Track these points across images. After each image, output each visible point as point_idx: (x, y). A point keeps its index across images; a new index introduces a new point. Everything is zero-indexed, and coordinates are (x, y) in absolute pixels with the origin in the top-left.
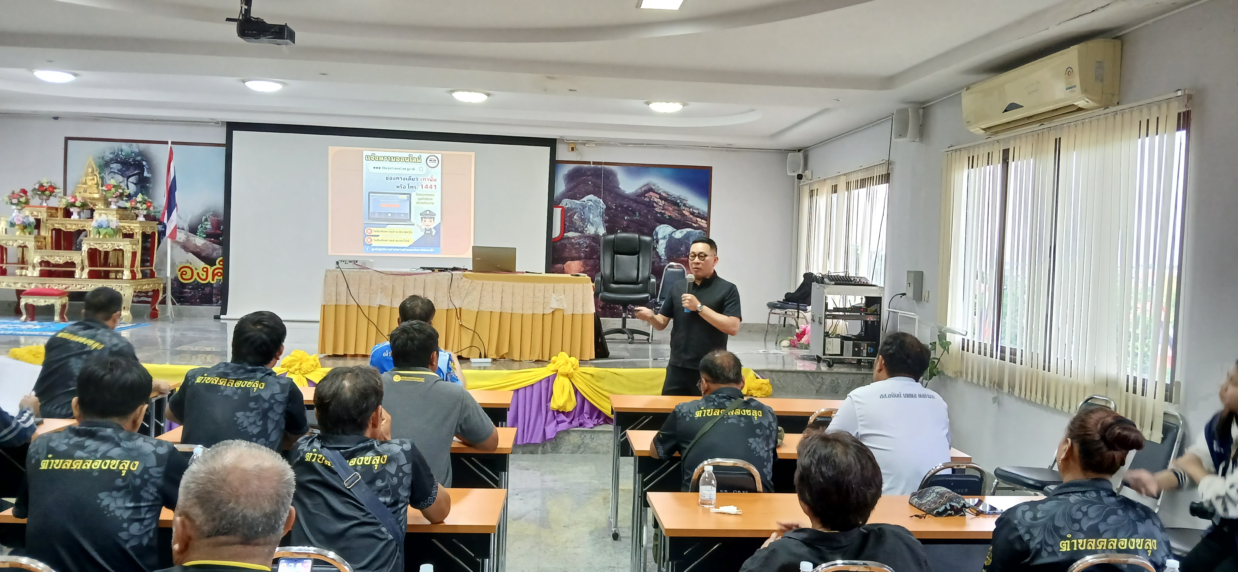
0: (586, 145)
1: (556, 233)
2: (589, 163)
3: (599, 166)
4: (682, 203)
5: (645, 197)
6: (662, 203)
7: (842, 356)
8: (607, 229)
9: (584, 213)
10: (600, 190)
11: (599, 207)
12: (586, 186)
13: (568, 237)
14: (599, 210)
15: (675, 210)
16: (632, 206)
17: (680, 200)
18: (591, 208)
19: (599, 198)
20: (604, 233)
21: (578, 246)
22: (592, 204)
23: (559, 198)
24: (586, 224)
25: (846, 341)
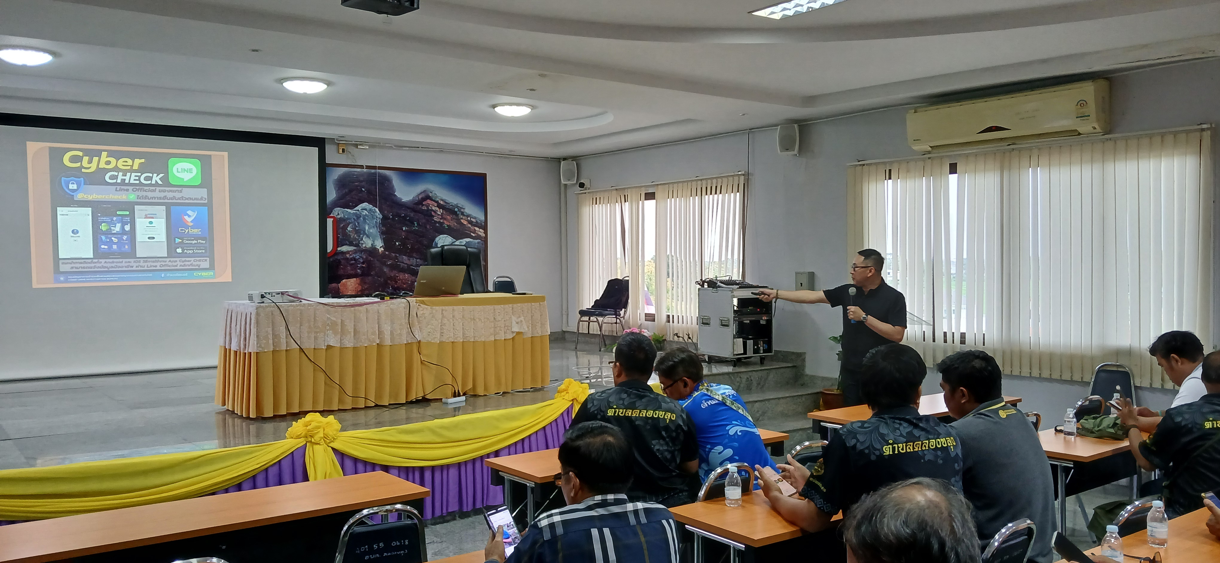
0: (359, 147)
1: (330, 248)
2: (361, 167)
3: (373, 171)
4: (460, 212)
5: (423, 205)
6: (440, 212)
7: (746, 354)
8: (385, 241)
9: (358, 224)
10: (376, 197)
11: (375, 217)
12: (359, 193)
13: (342, 252)
14: (376, 220)
15: (454, 219)
16: (410, 215)
17: (458, 209)
18: (366, 218)
19: (374, 206)
20: (381, 246)
21: (354, 262)
22: (367, 213)
23: (330, 206)
24: (361, 236)
25: (748, 341)
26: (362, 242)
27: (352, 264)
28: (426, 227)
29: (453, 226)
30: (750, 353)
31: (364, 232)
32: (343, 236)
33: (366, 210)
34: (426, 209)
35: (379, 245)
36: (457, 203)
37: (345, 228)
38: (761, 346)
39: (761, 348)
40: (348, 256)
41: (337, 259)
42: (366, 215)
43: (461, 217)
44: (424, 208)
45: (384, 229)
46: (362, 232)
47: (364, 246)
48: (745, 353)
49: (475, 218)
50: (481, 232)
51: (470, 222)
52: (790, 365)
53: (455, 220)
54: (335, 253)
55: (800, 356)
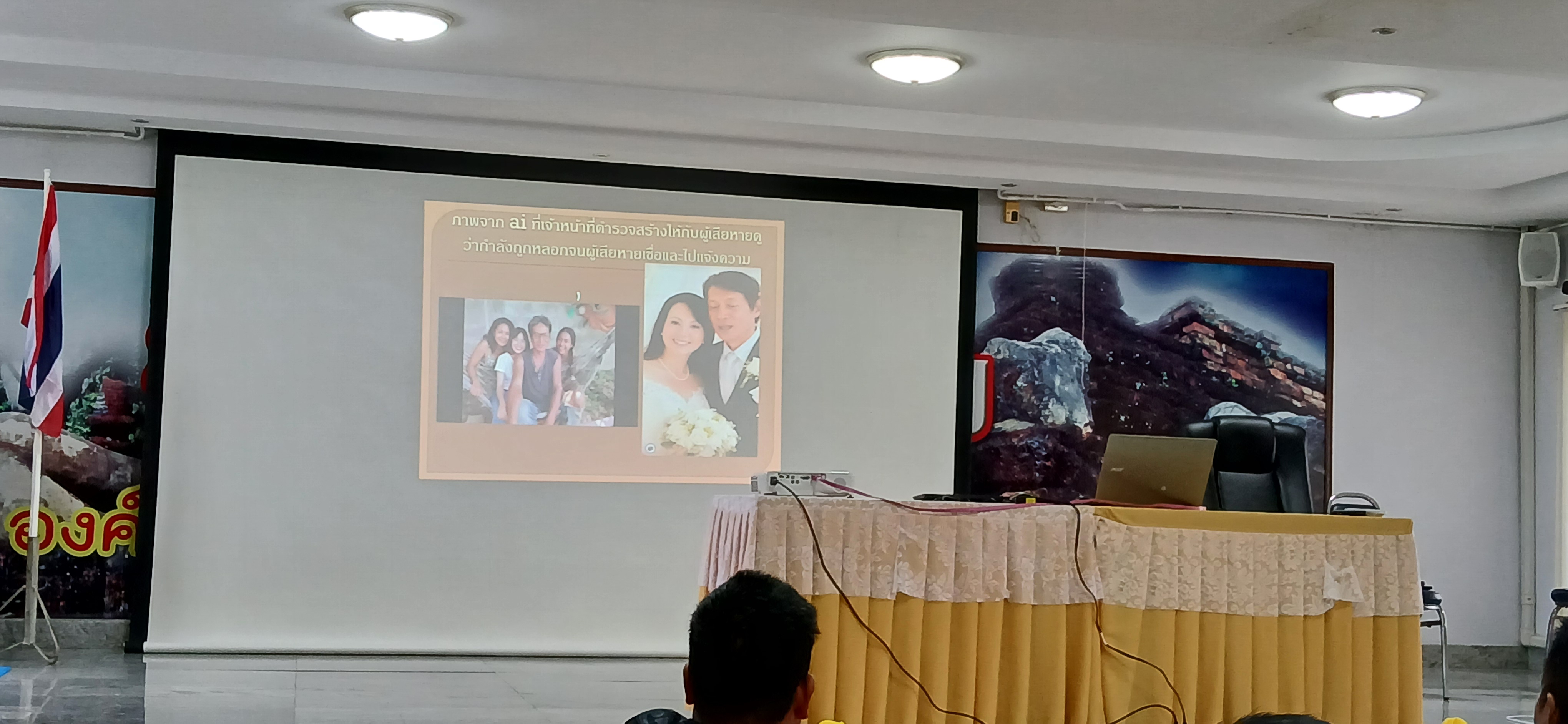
0: (1046, 208)
1: (978, 422)
2: (1052, 250)
3: (1077, 259)
4: (1267, 350)
5: (1183, 334)
6: (1221, 350)
8: (1096, 412)
9: (1040, 372)
10: (1078, 315)
11: (1076, 359)
12: (1044, 307)
13: (1004, 432)
14: (1077, 366)
15: (1252, 366)
16: (1153, 355)
17: (1262, 343)
18: (1057, 360)
19: (1074, 336)
20: (1087, 421)
21: (1026, 454)
22: (1060, 351)
23: (982, 334)
24: (1045, 399)
26: (1047, 412)
27: (1024, 460)
28: (1190, 385)
29: (1249, 383)
31: (1052, 390)
32: (1007, 399)
33: (1057, 343)
34: (1189, 341)
35: (1083, 419)
36: (1261, 334)
37: (1011, 381)
40: (1015, 440)
41: (992, 448)
42: (1057, 354)
43: (1271, 362)
44: (1185, 340)
45: (1094, 385)
46: (1047, 391)
47: (1050, 420)
49: (1303, 365)
50: (1317, 399)
51: (1291, 375)
53: (1257, 370)
54: (989, 432)
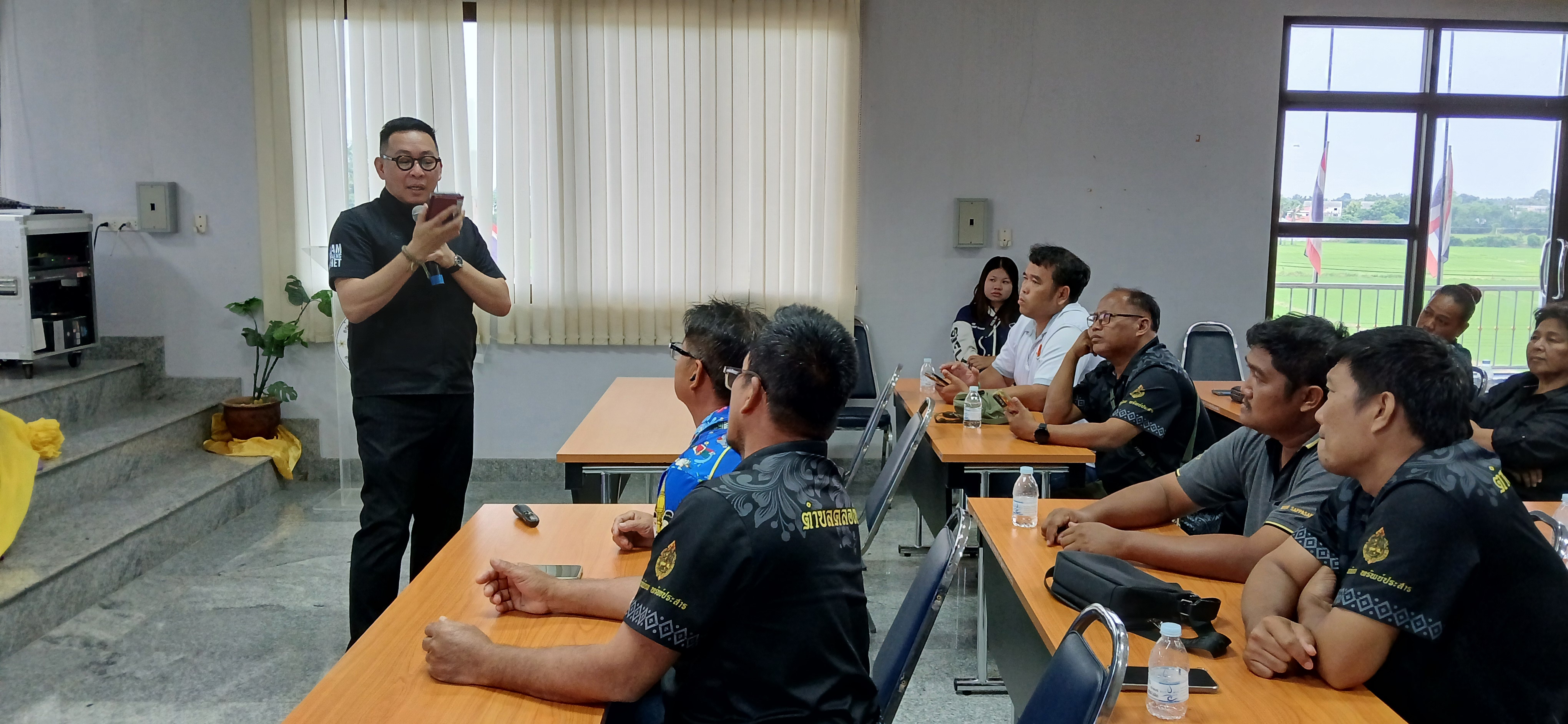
7: (53, 350)
25: (55, 322)
30: (60, 347)
38: (77, 332)
39: (78, 335)
48: (50, 346)
52: (135, 363)
55: (154, 345)
